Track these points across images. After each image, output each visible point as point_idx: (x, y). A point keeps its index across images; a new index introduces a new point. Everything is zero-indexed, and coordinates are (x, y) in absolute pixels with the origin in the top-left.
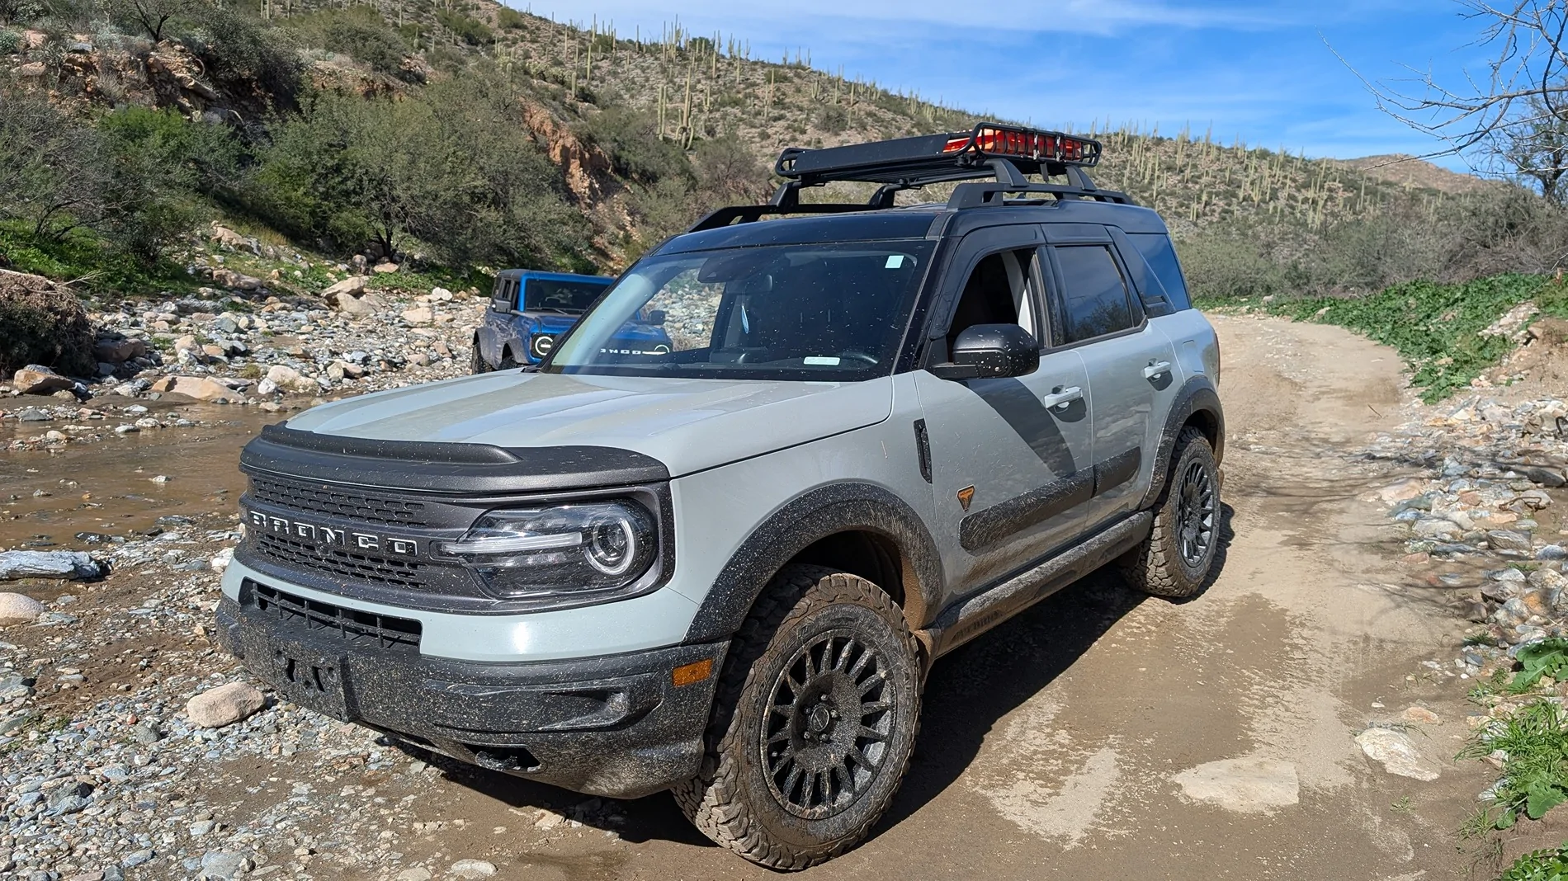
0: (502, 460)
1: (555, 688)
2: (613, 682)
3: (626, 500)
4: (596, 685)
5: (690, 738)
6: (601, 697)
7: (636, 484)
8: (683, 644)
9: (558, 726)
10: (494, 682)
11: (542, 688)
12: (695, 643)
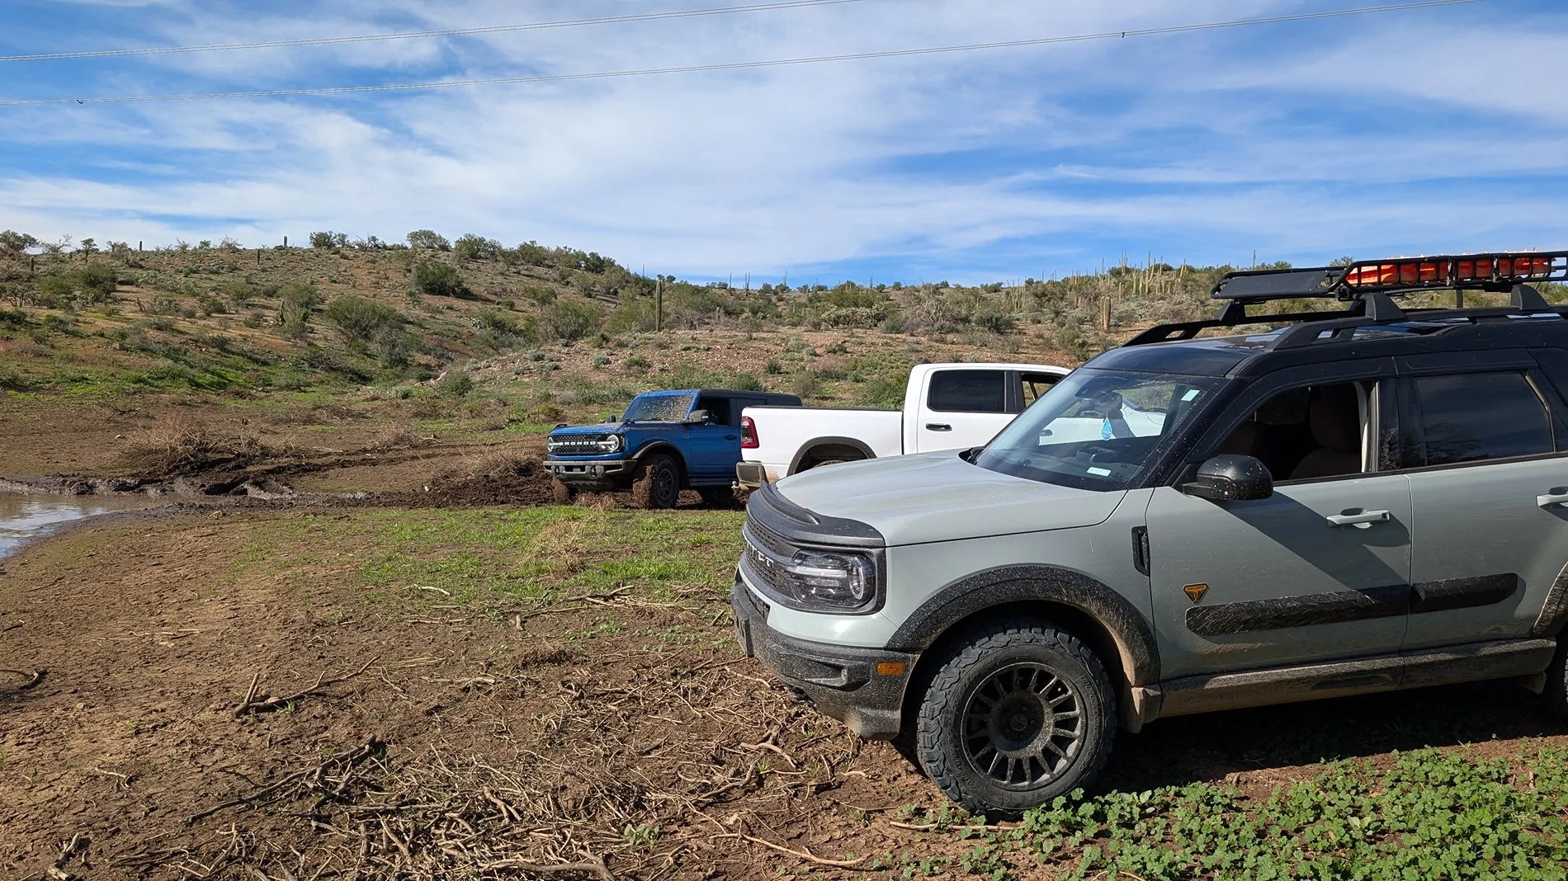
0: (811, 522)
1: (814, 658)
2: (841, 662)
3: (861, 554)
4: (832, 661)
5: (894, 708)
6: (838, 669)
7: (867, 547)
8: (885, 649)
9: (814, 680)
10: (788, 647)
11: (808, 656)
12: (892, 649)
